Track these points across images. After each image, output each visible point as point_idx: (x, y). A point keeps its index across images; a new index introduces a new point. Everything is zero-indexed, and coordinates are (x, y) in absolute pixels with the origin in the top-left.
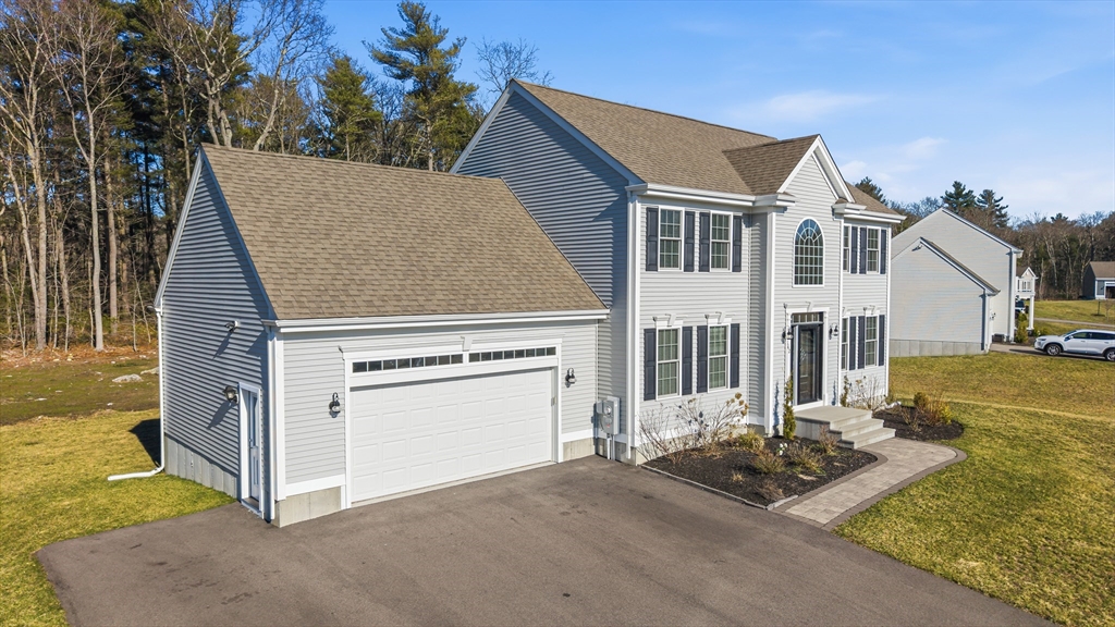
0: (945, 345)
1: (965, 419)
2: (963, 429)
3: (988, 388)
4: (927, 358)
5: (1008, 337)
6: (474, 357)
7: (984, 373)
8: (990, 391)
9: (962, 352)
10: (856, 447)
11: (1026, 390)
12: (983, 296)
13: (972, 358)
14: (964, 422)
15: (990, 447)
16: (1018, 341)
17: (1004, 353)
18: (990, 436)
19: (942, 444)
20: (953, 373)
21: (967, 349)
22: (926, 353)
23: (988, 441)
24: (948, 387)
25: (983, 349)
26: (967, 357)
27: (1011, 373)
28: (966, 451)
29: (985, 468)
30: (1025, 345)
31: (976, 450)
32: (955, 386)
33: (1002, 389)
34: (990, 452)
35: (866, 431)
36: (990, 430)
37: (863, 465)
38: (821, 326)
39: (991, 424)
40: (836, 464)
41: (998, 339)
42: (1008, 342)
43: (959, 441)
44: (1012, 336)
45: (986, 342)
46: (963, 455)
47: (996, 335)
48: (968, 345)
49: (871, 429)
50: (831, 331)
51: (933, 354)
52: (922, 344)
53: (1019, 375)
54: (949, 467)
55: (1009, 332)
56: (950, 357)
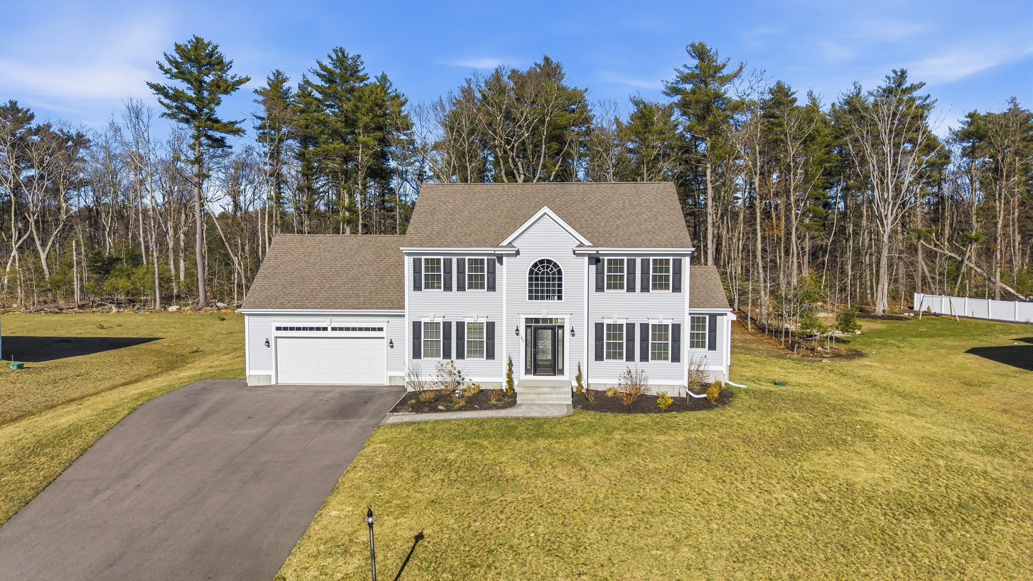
6: (334, 329)
10: (519, 402)
38: (562, 327)
49: (555, 396)
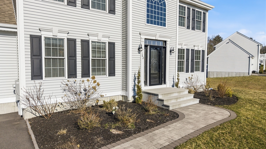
0: (236, 73)
1: (239, 95)
2: (238, 100)
3: (250, 86)
4: (230, 77)
5: (257, 72)
7: (249, 82)
8: (251, 87)
9: (242, 75)
10: (171, 109)
11: (264, 87)
12: (249, 57)
13: (245, 77)
14: (239, 96)
15: (251, 110)
16: (260, 72)
17: (256, 76)
18: (251, 103)
19: (224, 108)
20: (239, 81)
21: (244, 74)
22: (230, 76)
23: (250, 106)
24: (236, 86)
25: (249, 74)
26: (244, 77)
27: (259, 81)
28: (237, 113)
29: (247, 125)
30: (263, 74)
31: (243, 111)
32: (239, 85)
33: (255, 86)
34: (251, 113)
35: (182, 100)
36: (251, 100)
37: (167, 121)
38: (165, 48)
39: (251, 98)
40: (148, 120)
41: (254, 72)
42: (257, 73)
43: (233, 106)
44: (258, 71)
45: (250, 72)
46: (234, 115)
47: (253, 71)
48: (244, 73)
49: (185, 99)
50: (171, 51)
51: (232, 76)
52: (229, 73)
53: (261, 82)
54: (222, 125)
55: (257, 70)
56: (238, 77)
